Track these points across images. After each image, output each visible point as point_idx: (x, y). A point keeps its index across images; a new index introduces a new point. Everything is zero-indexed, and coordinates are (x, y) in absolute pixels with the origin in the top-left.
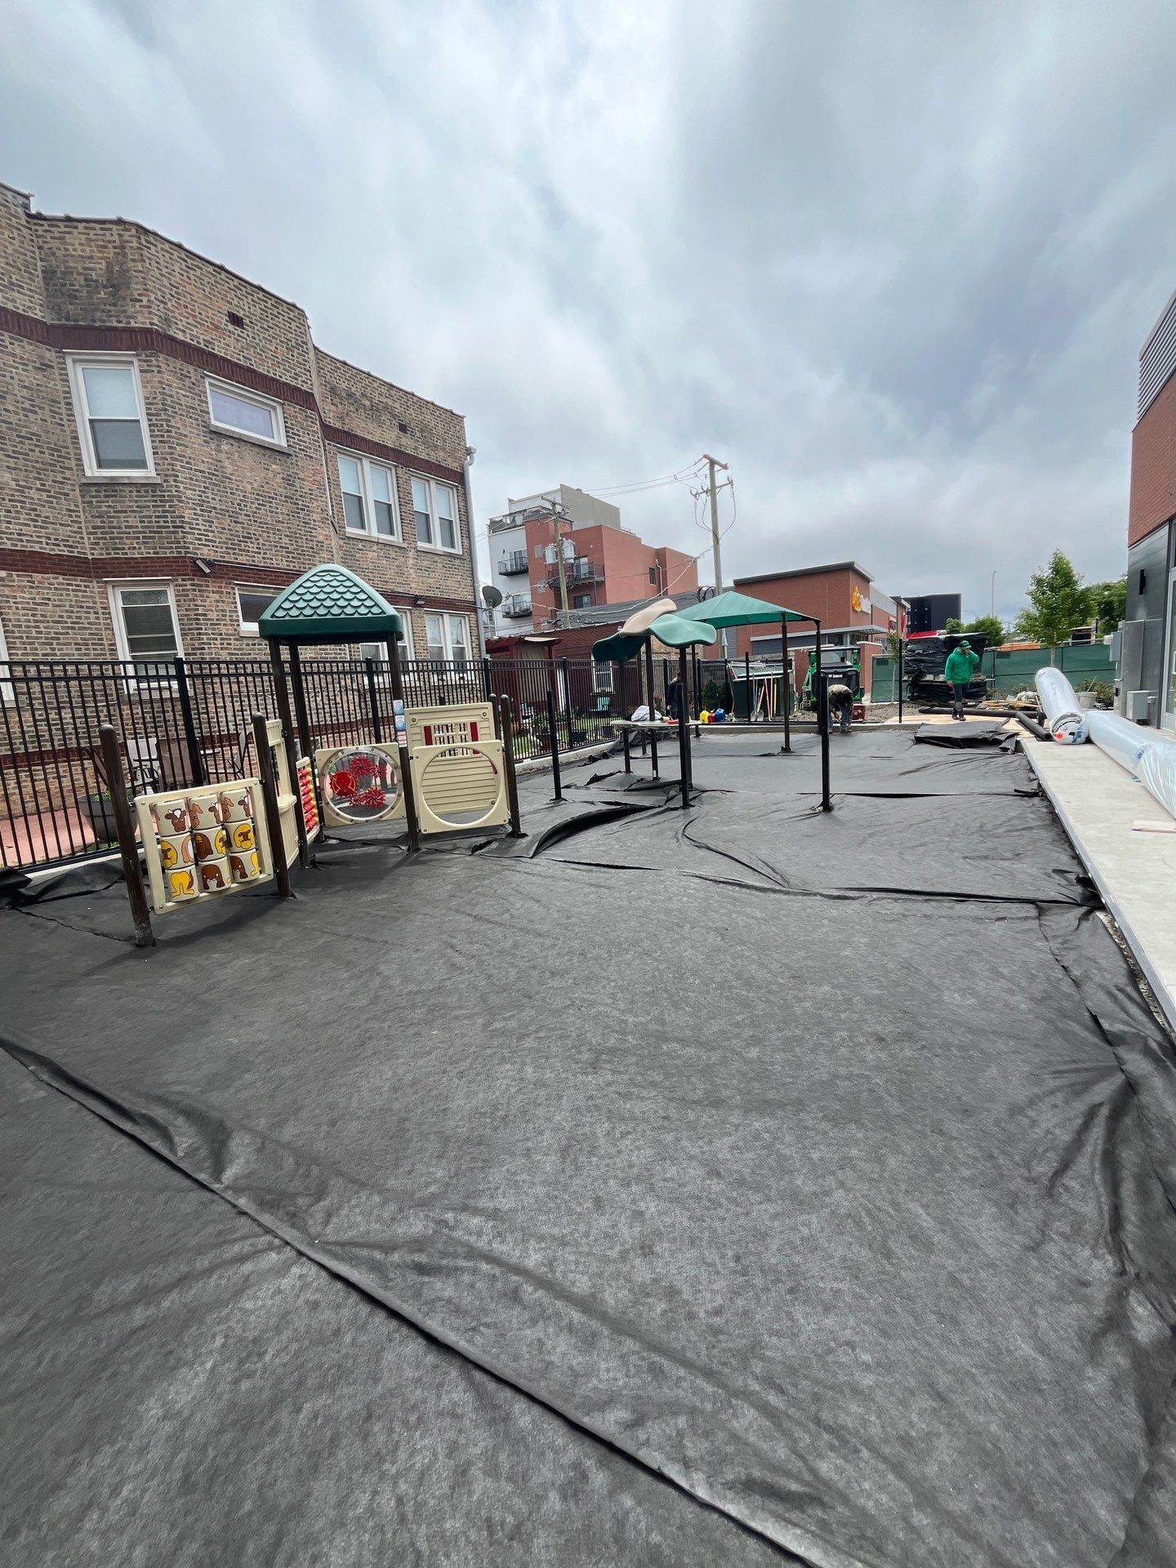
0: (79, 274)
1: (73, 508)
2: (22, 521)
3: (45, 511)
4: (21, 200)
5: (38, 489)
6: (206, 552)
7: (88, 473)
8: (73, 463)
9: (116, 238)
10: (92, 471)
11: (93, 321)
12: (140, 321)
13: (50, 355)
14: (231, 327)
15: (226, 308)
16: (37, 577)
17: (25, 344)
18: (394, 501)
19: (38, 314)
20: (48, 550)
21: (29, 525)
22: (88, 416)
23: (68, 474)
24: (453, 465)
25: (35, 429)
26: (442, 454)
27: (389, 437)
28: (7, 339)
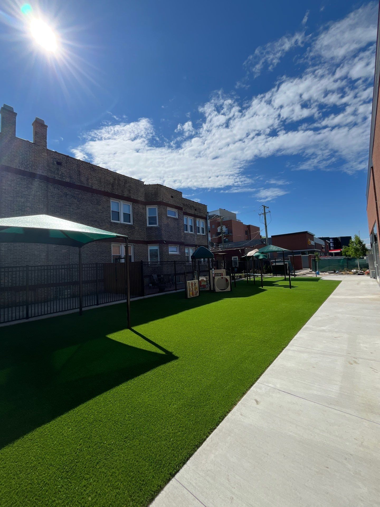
0: (150, 193)
1: (145, 232)
3: (141, 233)
4: (143, 183)
5: (141, 229)
6: (165, 239)
8: (146, 224)
9: (157, 187)
10: (148, 225)
11: (152, 200)
12: (159, 200)
13: (144, 206)
14: (171, 198)
15: (171, 195)
17: (141, 205)
18: (193, 225)
19: (143, 200)
20: (141, 240)
21: (139, 236)
22: (148, 216)
23: (145, 226)
24: (205, 216)
25: (141, 219)
26: (202, 214)
27: (192, 212)
28: (139, 205)
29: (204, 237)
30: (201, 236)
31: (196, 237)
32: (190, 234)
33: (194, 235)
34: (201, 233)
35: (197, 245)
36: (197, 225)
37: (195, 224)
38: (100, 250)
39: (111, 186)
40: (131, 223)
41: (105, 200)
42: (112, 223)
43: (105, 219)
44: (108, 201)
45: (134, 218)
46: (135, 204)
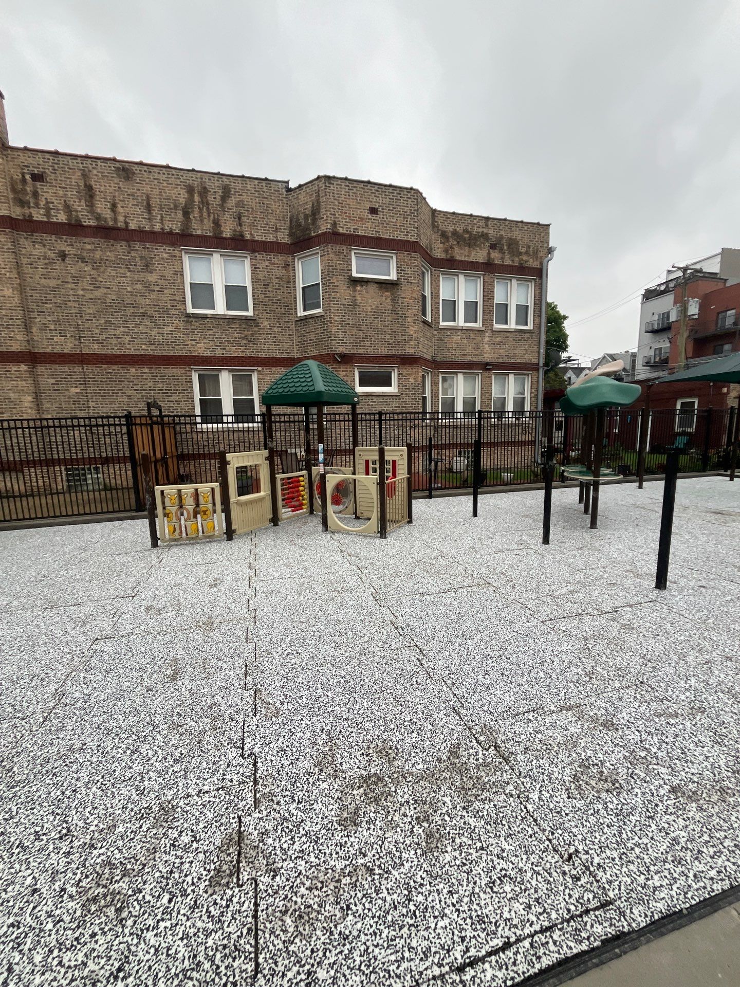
0: (302, 213)
1: (291, 333)
2: (270, 343)
3: (279, 337)
4: (285, 185)
5: (278, 327)
6: (341, 349)
7: (299, 315)
8: (294, 310)
9: (317, 187)
10: (301, 313)
11: (305, 236)
13: (290, 259)
14: (370, 216)
15: (368, 205)
16: (273, 369)
17: (279, 257)
18: (480, 299)
19: (286, 240)
21: (272, 345)
22: (302, 286)
23: (291, 316)
25: (279, 297)
26: (524, 258)
27: (480, 255)
28: (272, 257)
29: (527, 335)
30: (508, 335)
31: (487, 339)
32: (462, 330)
33: (479, 331)
34: (512, 325)
35: (487, 364)
36: (499, 298)
37: (488, 295)
38: (161, 386)
39: (180, 215)
40: (250, 313)
41: (165, 256)
42: (188, 316)
43: (169, 307)
44: (175, 256)
45: (256, 295)
46: (257, 254)
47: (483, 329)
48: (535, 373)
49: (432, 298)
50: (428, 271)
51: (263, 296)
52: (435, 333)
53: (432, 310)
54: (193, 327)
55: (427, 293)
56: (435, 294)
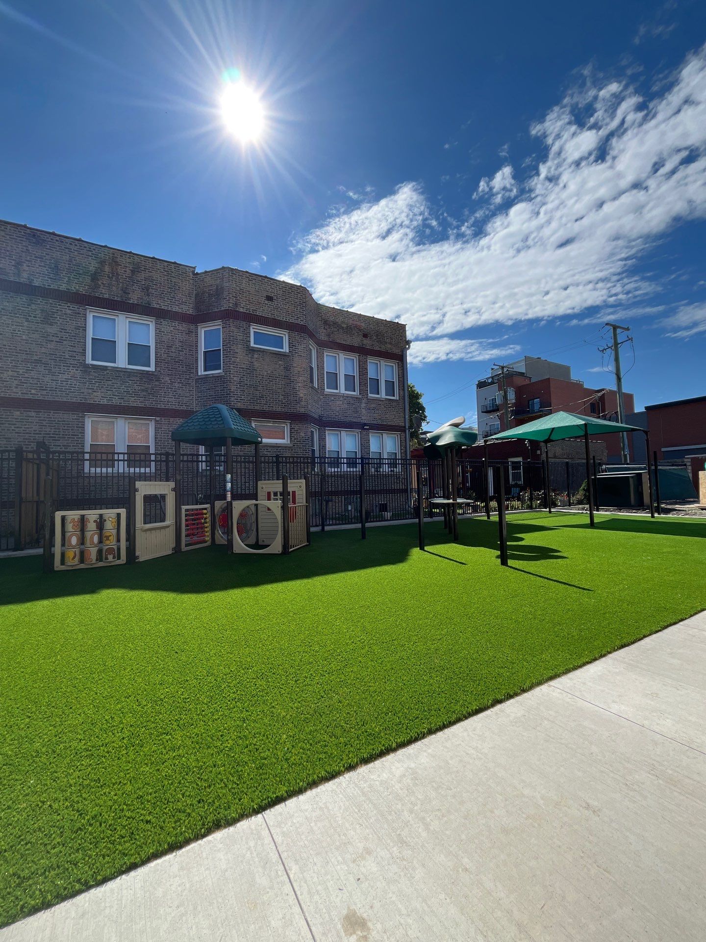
0: (207, 293)
1: (191, 389)
2: (170, 396)
3: (179, 392)
4: (192, 269)
5: (178, 383)
6: (239, 405)
7: (199, 374)
8: (195, 370)
9: (221, 275)
10: (201, 372)
11: (209, 310)
12: (225, 307)
13: (192, 327)
14: (266, 302)
15: (265, 294)
16: (171, 420)
17: (184, 325)
18: (356, 374)
19: (191, 312)
20: (178, 408)
21: (172, 398)
22: (203, 350)
23: (192, 375)
25: (181, 358)
26: (389, 346)
27: (356, 341)
28: (177, 324)
29: (394, 404)
30: (380, 403)
31: (363, 405)
32: (343, 396)
33: (357, 398)
34: (383, 395)
35: (365, 424)
36: (371, 374)
37: (363, 371)
38: (49, 430)
39: (88, 280)
40: (152, 368)
42: (86, 366)
43: (67, 357)
44: (79, 313)
45: (159, 354)
46: (162, 320)
47: (360, 397)
48: (403, 434)
49: (318, 369)
50: (314, 349)
51: (166, 355)
52: (322, 397)
53: (318, 379)
54: (91, 377)
55: (314, 365)
56: (321, 367)
